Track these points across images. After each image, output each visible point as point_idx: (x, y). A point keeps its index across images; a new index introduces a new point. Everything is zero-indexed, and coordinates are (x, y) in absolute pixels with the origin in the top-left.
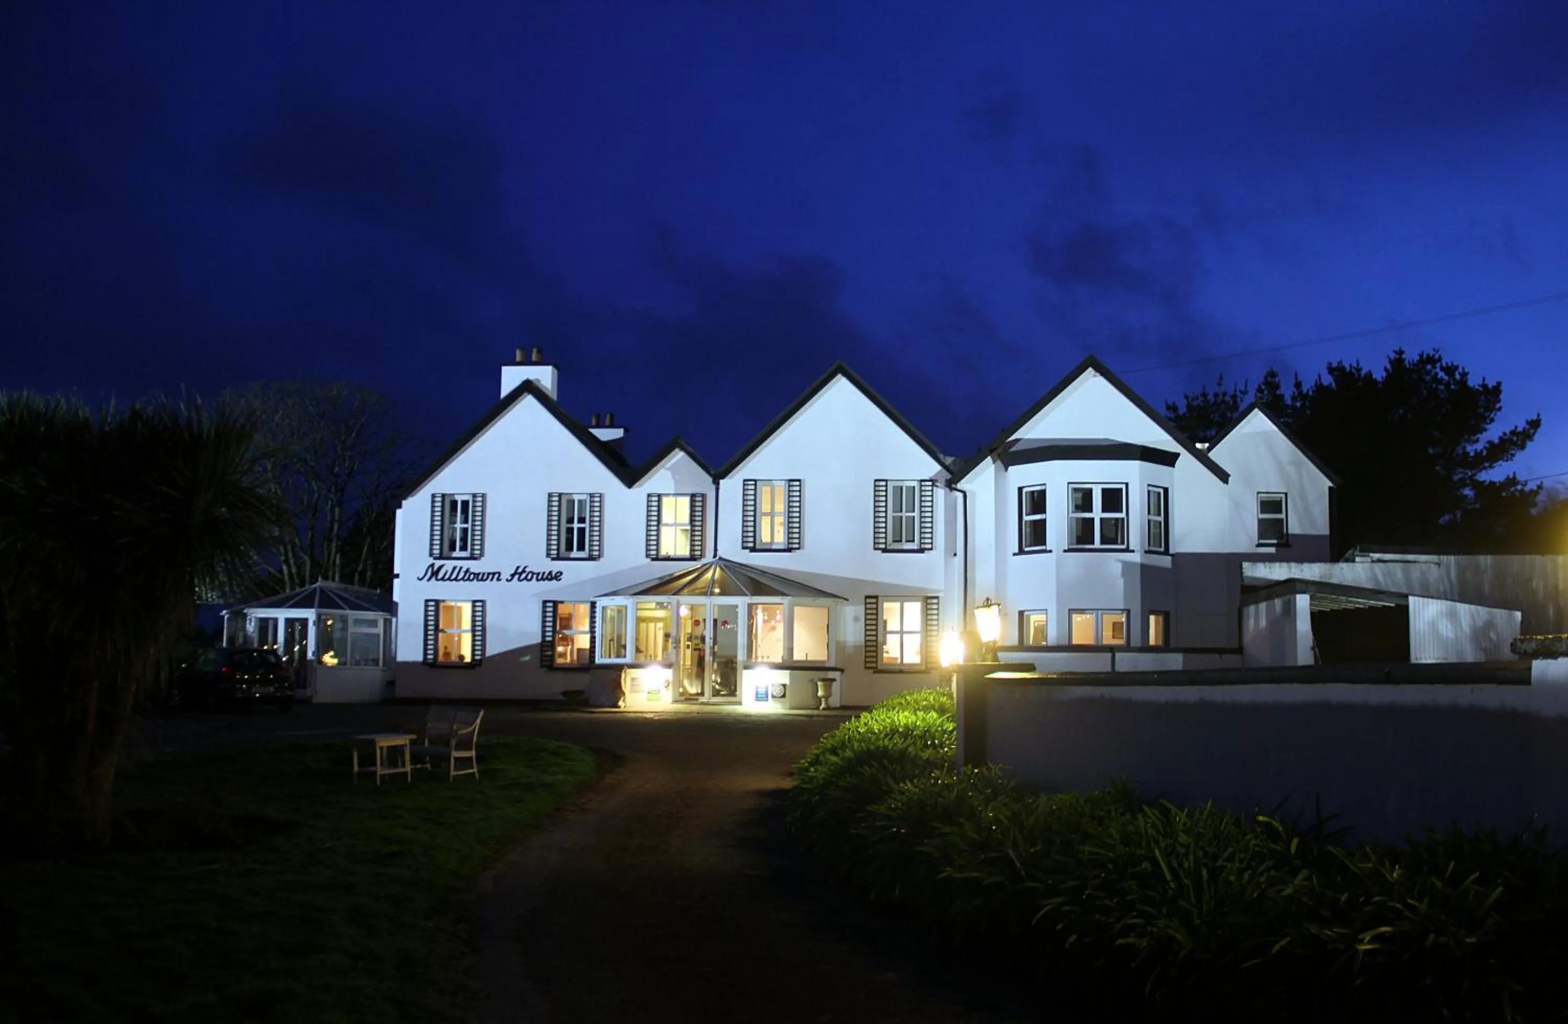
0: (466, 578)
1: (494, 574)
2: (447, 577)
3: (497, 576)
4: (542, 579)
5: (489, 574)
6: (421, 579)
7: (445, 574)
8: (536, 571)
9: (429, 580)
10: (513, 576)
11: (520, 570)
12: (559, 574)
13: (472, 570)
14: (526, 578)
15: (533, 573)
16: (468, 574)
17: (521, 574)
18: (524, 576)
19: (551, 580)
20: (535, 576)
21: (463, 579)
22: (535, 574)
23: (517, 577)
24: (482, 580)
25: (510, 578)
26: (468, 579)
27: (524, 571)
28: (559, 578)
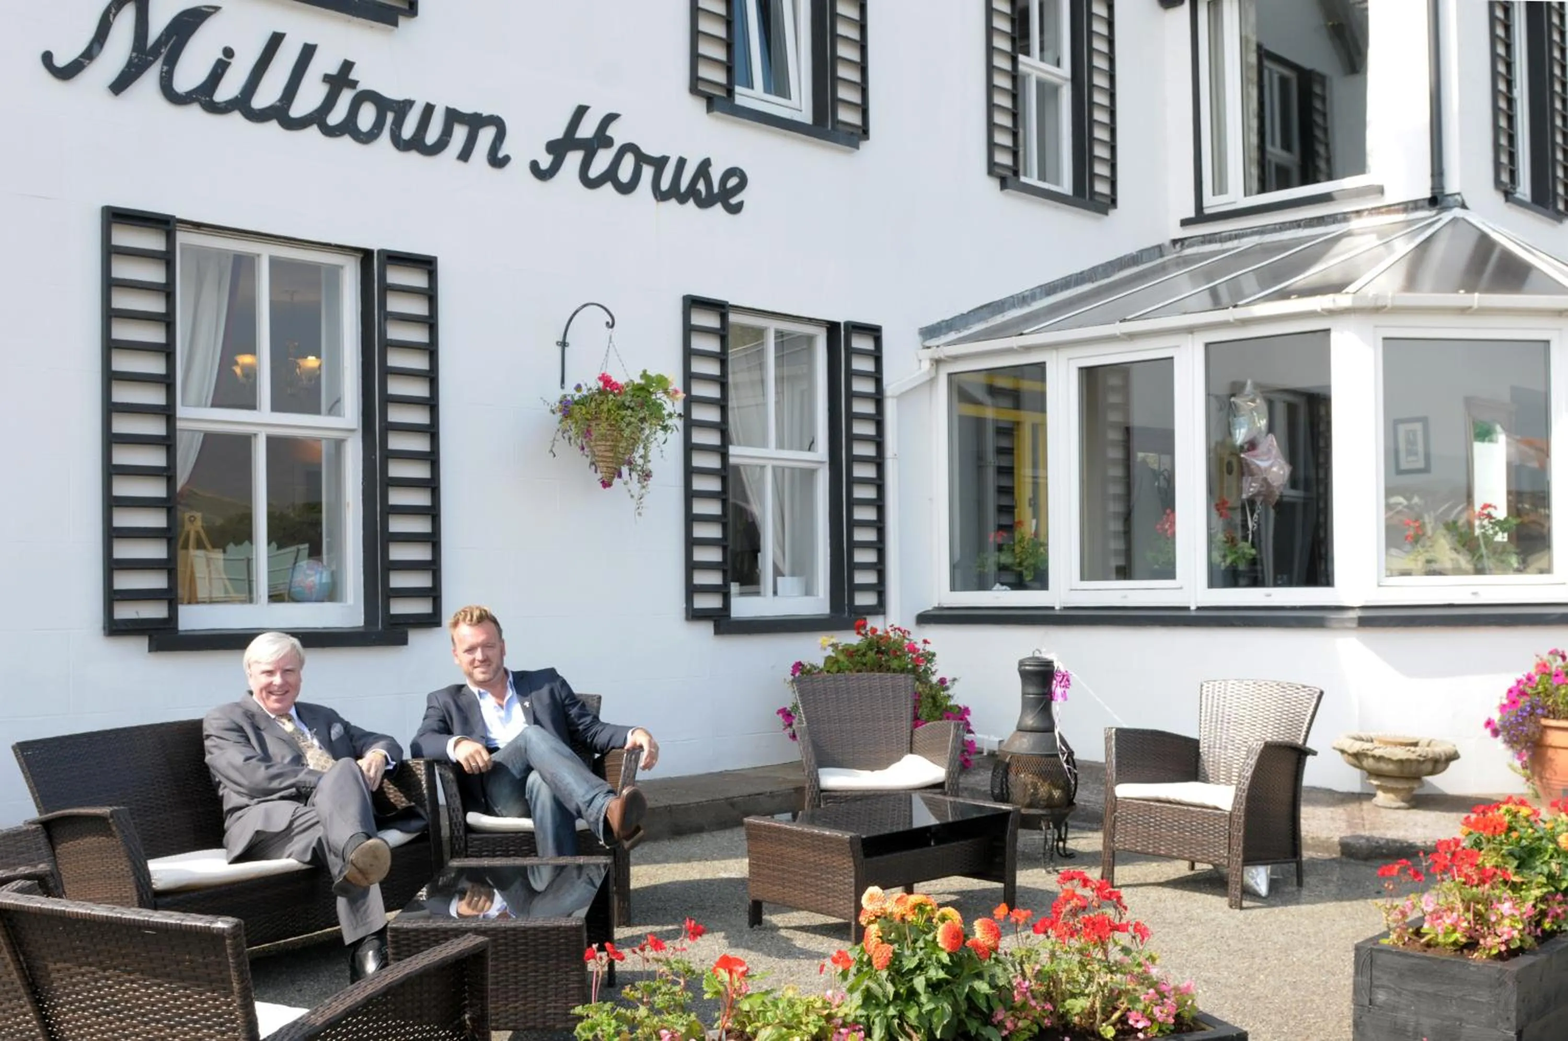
0: (336, 117)
1: (475, 122)
2: (227, 90)
3: (487, 135)
4: (674, 193)
5: (453, 117)
6: (67, 73)
7: (219, 70)
8: (651, 149)
9: (119, 86)
10: (558, 149)
11: (587, 130)
12: (733, 182)
13: (366, 79)
14: (610, 175)
15: (641, 158)
16: (346, 98)
17: (590, 148)
18: (602, 161)
19: (704, 203)
20: (648, 172)
21: (318, 118)
22: (650, 160)
23: (574, 159)
24: (416, 144)
25: (545, 161)
26: (348, 127)
27: (602, 140)
28: (734, 201)
